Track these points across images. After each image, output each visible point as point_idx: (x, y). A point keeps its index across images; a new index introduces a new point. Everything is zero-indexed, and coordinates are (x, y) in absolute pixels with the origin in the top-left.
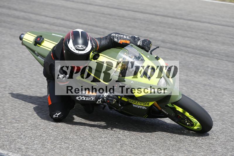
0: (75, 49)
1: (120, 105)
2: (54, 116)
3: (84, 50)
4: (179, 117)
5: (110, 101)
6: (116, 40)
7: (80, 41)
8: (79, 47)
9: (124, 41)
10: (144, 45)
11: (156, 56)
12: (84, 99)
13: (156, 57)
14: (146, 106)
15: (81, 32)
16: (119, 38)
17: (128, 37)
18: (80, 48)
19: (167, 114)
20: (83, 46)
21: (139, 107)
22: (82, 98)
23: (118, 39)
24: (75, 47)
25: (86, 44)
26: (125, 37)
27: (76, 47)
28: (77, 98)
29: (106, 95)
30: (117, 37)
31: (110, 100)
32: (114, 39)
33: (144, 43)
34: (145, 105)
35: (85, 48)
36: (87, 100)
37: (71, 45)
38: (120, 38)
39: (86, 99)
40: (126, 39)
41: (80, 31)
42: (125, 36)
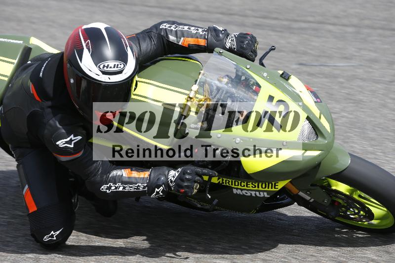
0: (100, 73)
1: (210, 197)
2: (46, 238)
3: (120, 72)
4: (336, 204)
5: (187, 190)
6: (172, 38)
7: (109, 51)
8: (108, 65)
9: (191, 41)
10: (242, 48)
11: (281, 72)
12: (121, 189)
13: (283, 74)
14: (270, 189)
15: (106, 29)
16: (179, 33)
17: (200, 30)
18: (111, 67)
19: (312, 200)
20: (116, 63)
21: (249, 194)
22: (116, 188)
23: (177, 37)
24: (99, 67)
25: (122, 57)
26: (193, 30)
27: (101, 67)
28: (104, 188)
29: (174, 177)
30: (174, 33)
31: (187, 187)
32: (168, 37)
33: (243, 42)
34: (267, 189)
35: (122, 66)
36: (127, 189)
37: (87, 64)
38: (183, 34)
39: (124, 188)
40: (196, 36)
41: (102, 26)
42: (193, 28)
